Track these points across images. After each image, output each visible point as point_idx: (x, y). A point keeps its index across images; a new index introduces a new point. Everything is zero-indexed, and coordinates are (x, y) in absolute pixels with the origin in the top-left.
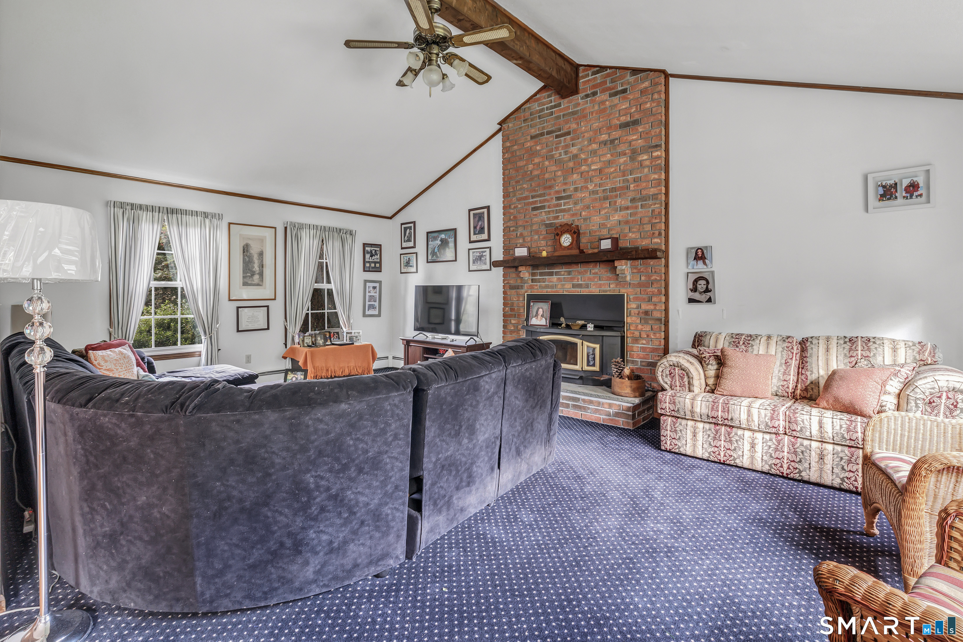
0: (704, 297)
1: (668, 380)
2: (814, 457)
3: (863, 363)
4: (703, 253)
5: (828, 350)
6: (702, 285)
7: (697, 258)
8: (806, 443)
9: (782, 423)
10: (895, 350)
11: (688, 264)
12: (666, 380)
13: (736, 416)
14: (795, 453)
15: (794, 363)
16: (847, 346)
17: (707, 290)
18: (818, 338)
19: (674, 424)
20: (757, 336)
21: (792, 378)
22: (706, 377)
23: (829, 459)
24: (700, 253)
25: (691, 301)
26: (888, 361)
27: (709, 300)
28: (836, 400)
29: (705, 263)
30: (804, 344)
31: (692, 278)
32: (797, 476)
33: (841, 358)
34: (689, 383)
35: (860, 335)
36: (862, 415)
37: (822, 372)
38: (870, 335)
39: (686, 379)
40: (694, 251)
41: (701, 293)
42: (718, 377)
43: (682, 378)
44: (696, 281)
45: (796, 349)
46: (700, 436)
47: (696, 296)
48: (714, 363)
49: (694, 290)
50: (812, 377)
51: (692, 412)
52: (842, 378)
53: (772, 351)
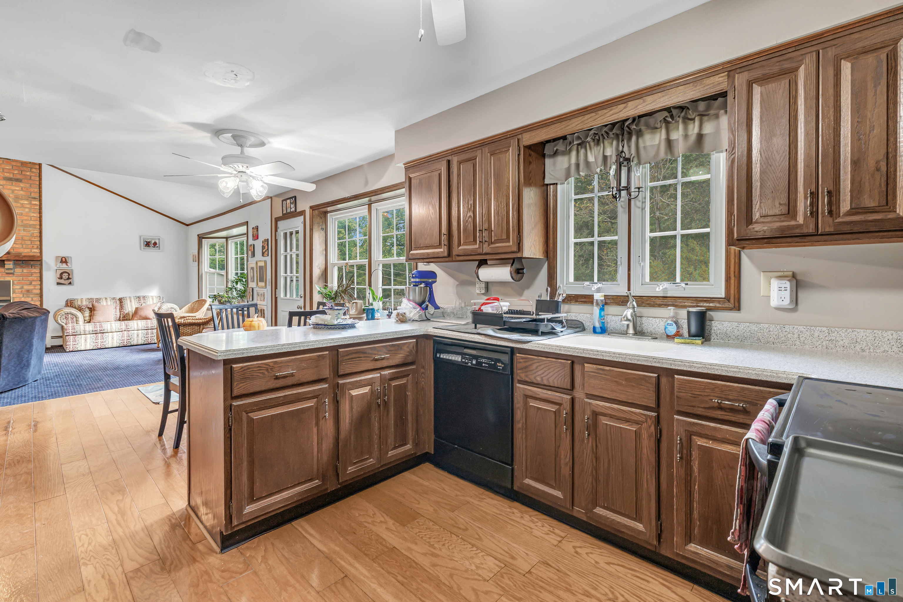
0: (67, 282)
1: (65, 321)
2: (135, 336)
3: (144, 304)
4: (66, 260)
5: (131, 301)
6: (65, 276)
7: (62, 262)
8: (132, 332)
9: (124, 327)
10: (153, 299)
11: (56, 265)
12: (63, 321)
13: (106, 328)
14: (129, 336)
15: (118, 308)
16: (138, 299)
17: (69, 278)
18: (126, 297)
19: (75, 338)
20: (101, 299)
21: (118, 314)
22: (84, 317)
23: (140, 336)
24: (64, 259)
25: (58, 284)
26: (151, 303)
27: (70, 283)
28: (140, 316)
29: (67, 265)
30: (121, 300)
31: (59, 272)
32: (130, 345)
33: (136, 303)
34: (76, 320)
35: (141, 295)
36: (149, 319)
37: (130, 310)
38: (144, 295)
39: (75, 319)
40: (60, 259)
41: (65, 280)
42: (90, 316)
43: (73, 319)
44: (62, 274)
45: (118, 302)
46: (88, 341)
47: (62, 281)
48: (88, 310)
49: (61, 278)
50: (126, 312)
51: (84, 331)
52: (141, 309)
53: (109, 303)
